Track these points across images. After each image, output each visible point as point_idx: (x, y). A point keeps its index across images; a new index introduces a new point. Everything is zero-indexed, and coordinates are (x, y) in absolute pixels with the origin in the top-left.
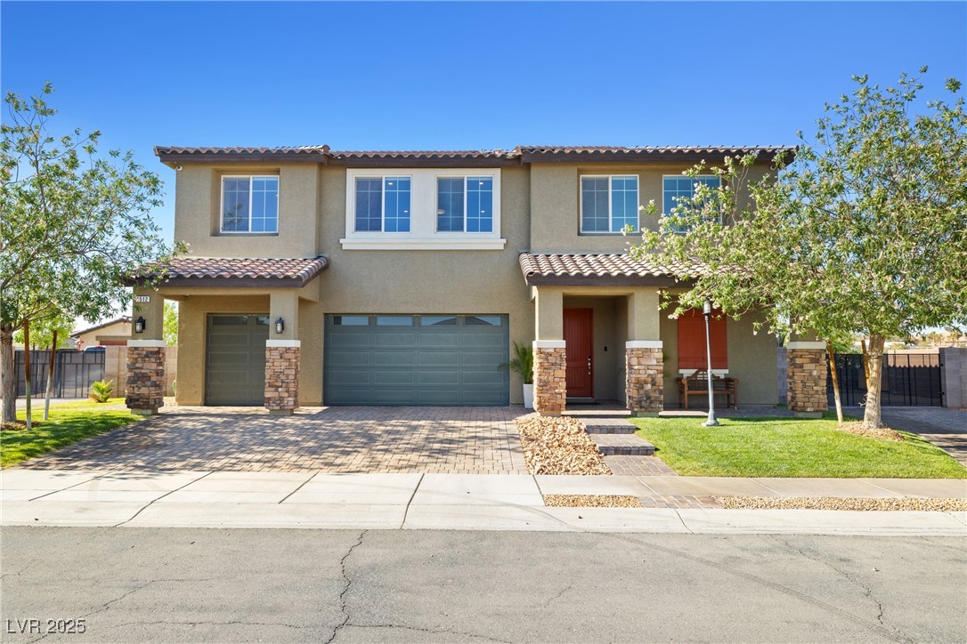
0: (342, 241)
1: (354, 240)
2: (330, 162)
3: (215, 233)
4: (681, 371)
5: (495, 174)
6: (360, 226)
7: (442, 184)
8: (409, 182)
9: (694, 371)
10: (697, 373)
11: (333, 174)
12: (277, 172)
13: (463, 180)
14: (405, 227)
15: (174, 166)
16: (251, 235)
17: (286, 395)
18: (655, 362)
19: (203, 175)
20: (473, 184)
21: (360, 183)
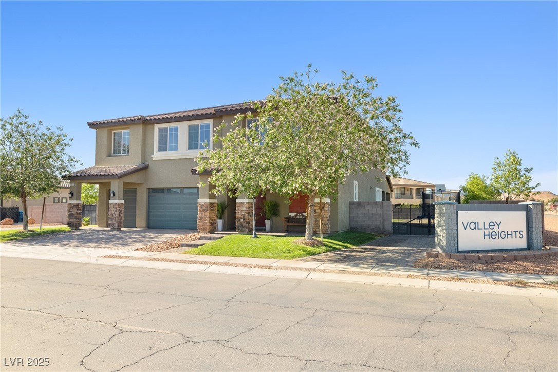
0: (152, 156)
1: (157, 155)
2: (146, 122)
3: (109, 156)
4: (290, 214)
5: (210, 122)
6: (160, 150)
7: (190, 127)
8: (178, 128)
9: (295, 214)
10: (297, 215)
11: (149, 127)
12: (128, 128)
13: (198, 125)
14: (176, 149)
15: (96, 128)
16: (122, 156)
17: (115, 222)
18: (245, 209)
19: (105, 132)
20: (202, 127)
21: (160, 130)
